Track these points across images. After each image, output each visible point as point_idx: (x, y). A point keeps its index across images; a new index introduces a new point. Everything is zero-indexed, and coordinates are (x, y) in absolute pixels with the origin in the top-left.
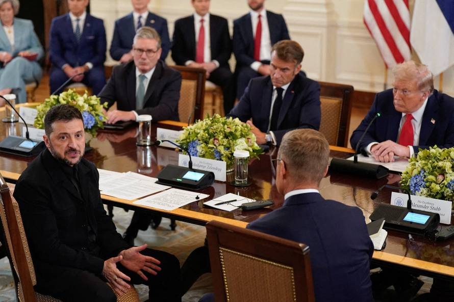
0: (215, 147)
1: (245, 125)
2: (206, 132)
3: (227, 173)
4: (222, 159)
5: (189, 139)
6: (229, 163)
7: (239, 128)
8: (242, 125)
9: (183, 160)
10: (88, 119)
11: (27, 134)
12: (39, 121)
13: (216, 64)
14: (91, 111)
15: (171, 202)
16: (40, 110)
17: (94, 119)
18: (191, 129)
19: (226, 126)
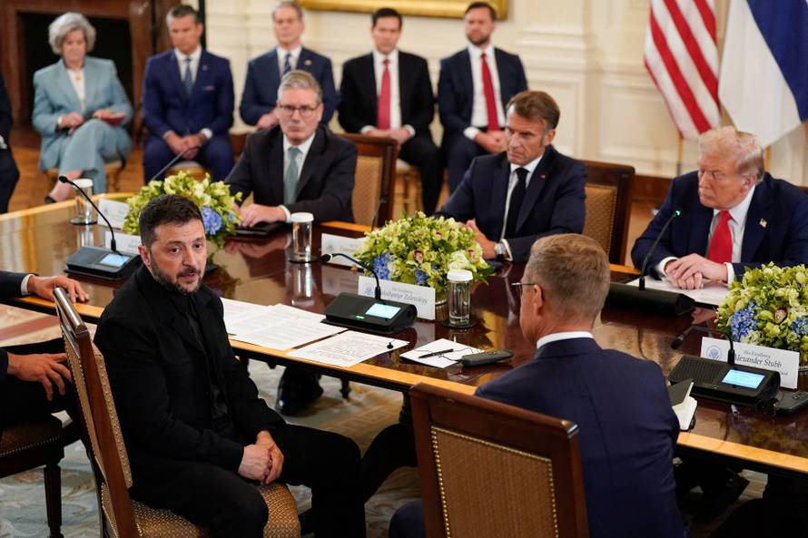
0: (417, 265)
1: (464, 229)
2: (402, 240)
3: (436, 305)
4: (429, 284)
5: (376, 251)
6: (439, 291)
7: (456, 233)
8: (460, 230)
9: (365, 285)
10: (211, 218)
11: (113, 244)
12: (132, 222)
13: (411, 130)
14: (216, 206)
15: (348, 353)
16: (134, 204)
17: (220, 218)
18: (378, 236)
19: (434, 231)
